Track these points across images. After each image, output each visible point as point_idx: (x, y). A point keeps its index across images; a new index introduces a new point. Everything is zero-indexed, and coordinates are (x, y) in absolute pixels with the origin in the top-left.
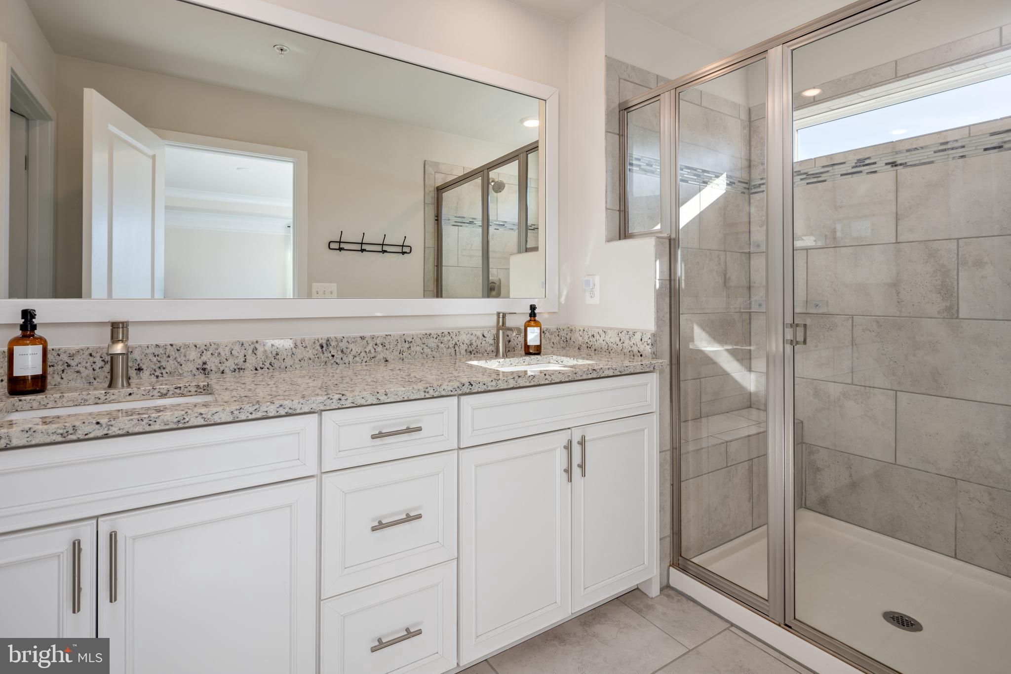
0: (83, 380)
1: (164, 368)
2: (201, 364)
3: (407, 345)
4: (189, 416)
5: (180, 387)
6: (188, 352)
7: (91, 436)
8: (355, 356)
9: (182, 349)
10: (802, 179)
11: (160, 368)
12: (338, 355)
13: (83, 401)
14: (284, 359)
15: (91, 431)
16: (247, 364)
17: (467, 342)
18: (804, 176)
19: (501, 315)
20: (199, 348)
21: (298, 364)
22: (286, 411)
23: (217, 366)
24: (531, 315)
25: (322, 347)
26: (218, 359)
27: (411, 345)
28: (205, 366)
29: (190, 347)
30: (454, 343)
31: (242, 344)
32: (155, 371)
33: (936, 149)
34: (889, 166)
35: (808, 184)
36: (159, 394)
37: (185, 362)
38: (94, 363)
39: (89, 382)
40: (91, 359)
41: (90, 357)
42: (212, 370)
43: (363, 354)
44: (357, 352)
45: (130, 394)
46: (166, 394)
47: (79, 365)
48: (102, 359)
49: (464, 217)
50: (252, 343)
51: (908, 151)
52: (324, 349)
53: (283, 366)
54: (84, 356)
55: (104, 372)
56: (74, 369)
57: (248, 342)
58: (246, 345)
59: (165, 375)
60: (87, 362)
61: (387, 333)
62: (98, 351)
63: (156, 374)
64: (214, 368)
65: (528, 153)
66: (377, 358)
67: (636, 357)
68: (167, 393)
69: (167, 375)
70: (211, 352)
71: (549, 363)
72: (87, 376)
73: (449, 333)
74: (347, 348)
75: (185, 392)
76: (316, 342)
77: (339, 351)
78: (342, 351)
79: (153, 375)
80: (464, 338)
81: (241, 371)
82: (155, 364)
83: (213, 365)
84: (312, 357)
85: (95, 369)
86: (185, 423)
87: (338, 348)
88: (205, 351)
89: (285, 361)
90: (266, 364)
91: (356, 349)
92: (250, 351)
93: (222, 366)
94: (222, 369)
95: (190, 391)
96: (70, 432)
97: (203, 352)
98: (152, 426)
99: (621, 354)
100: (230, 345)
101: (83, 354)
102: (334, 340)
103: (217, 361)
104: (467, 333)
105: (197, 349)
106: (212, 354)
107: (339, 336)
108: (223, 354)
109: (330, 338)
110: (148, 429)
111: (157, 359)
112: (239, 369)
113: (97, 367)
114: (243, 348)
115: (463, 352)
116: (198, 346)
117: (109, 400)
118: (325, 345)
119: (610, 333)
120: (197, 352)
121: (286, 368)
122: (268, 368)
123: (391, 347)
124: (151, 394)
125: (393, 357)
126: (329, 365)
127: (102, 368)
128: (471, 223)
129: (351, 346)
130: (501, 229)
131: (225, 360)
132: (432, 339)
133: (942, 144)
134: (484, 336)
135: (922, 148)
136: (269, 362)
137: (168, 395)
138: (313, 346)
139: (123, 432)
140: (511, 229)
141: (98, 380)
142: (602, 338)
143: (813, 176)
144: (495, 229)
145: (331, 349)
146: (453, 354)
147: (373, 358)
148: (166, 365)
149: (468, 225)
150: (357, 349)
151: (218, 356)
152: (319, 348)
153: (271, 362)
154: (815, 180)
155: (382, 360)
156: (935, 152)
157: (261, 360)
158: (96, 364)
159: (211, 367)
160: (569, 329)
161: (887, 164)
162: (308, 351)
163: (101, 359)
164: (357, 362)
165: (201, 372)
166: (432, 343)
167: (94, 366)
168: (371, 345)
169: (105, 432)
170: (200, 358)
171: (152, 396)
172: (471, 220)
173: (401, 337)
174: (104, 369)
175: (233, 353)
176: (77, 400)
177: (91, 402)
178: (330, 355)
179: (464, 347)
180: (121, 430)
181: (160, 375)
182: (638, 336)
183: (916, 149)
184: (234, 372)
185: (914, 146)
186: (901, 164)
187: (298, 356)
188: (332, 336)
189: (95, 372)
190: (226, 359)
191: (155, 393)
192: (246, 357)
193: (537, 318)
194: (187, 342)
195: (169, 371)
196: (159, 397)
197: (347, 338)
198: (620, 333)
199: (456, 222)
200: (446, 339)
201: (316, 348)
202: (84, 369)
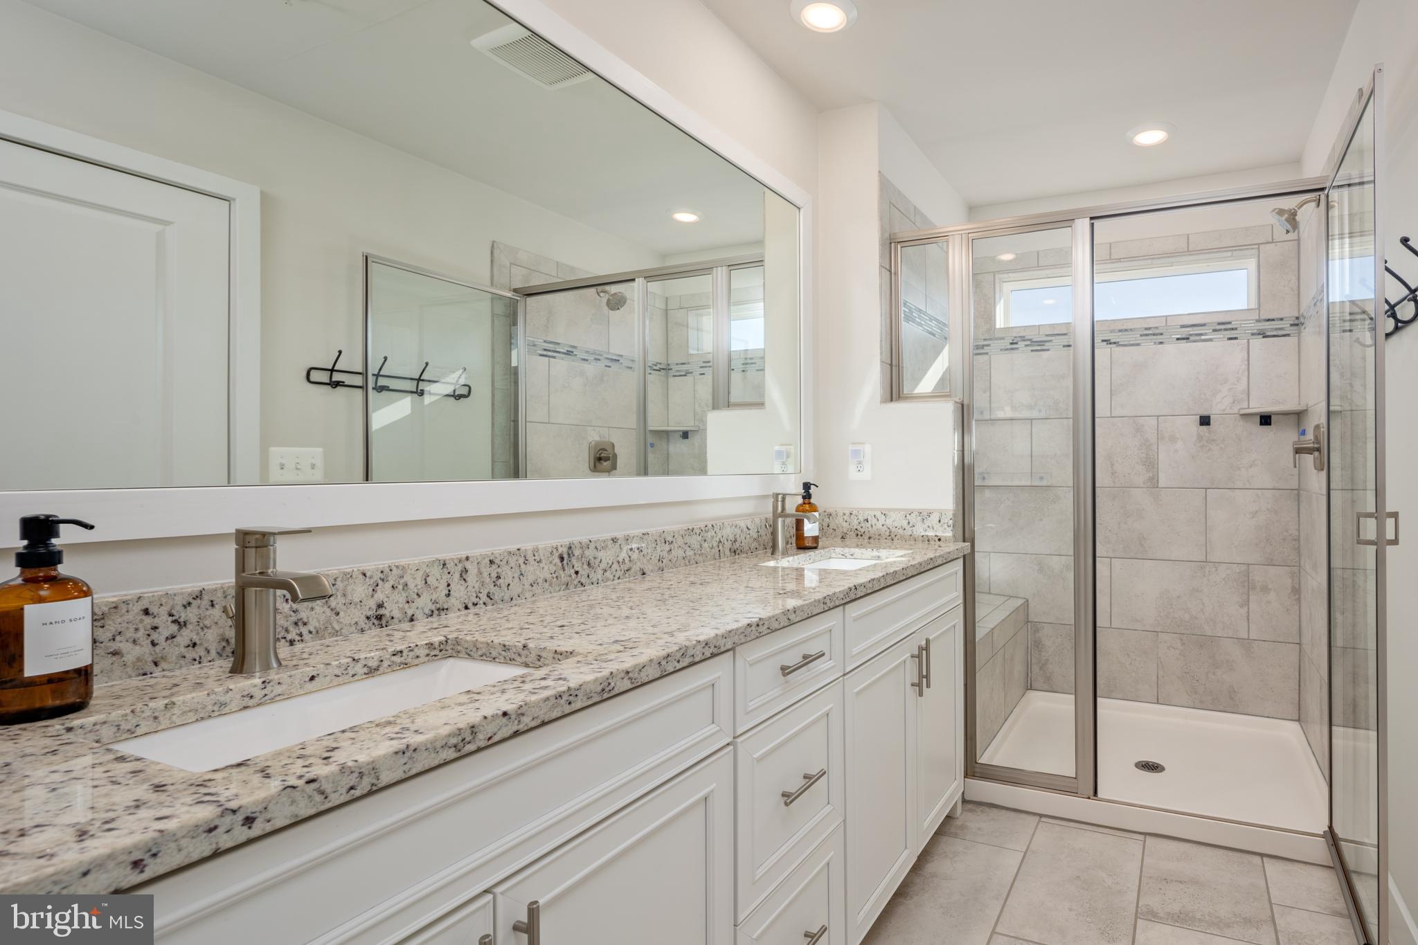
0: (129, 669)
1: (305, 624)
2: (374, 607)
3: (667, 547)
4: (614, 679)
5: (401, 652)
6: (349, 588)
7: (496, 739)
8: (605, 571)
9: (338, 583)
10: (1026, 346)
11: (296, 624)
12: (584, 571)
13: (216, 708)
14: (509, 585)
15: (496, 730)
16: (452, 600)
17: (731, 537)
18: (1028, 343)
19: (780, 497)
20: (371, 578)
21: (529, 591)
22: (711, 651)
23: (401, 609)
24: (804, 497)
25: (562, 559)
26: (404, 595)
27: (672, 546)
28: (381, 612)
29: (354, 576)
30: (718, 541)
31: (444, 565)
32: (287, 631)
33: (1142, 333)
34: (1105, 343)
35: (1032, 351)
36: (365, 670)
37: (344, 608)
38: (155, 628)
39: (142, 672)
40: (148, 621)
41: (144, 617)
42: (393, 618)
43: (615, 566)
44: (608, 564)
45: (312, 678)
46: (377, 669)
47: (118, 638)
48: (174, 618)
49: (558, 344)
50: (460, 561)
51: (1120, 331)
52: (565, 562)
53: (507, 598)
54: (130, 617)
55: (178, 645)
56: (107, 648)
57: (453, 559)
58: (450, 566)
59: (306, 636)
60: (137, 630)
61: (645, 531)
62: (164, 601)
63: (289, 637)
64: (396, 614)
65: (731, 268)
66: (633, 570)
67: (932, 542)
68: (379, 666)
69: (310, 636)
70: (391, 583)
71: (830, 558)
72: (138, 659)
73: (713, 526)
74: (595, 558)
75: (409, 660)
76: (555, 551)
77: (585, 564)
78: (589, 564)
79: (283, 640)
80: (728, 532)
81: (443, 613)
82: (286, 617)
83: (395, 607)
84: (548, 576)
85: (156, 641)
86: (610, 690)
87: (583, 559)
88: (380, 583)
89: (510, 587)
90: (480, 595)
91: (606, 556)
92: (457, 576)
93: (410, 608)
94: (410, 613)
95: (418, 657)
96: (468, 739)
97: (377, 585)
98: (573, 705)
99: (909, 540)
100: (424, 567)
101: (128, 611)
102: (579, 545)
103: (402, 599)
104: (731, 524)
105: (367, 580)
106: (393, 587)
107: (584, 539)
108: (411, 585)
109: (573, 544)
110: (568, 709)
111: (291, 607)
112: (438, 610)
113: (160, 637)
114: (446, 571)
115: (728, 552)
116: (368, 575)
117: (272, 695)
118: (565, 556)
119: (893, 516)
120: (366, 586)
121: (512, 599)
122: (484, 604)
123: (649, 551)
124: (351, 672)
125: (651, 568)
126: (571, 587)
127: (173, 637)
128: (569, 353)
129: (601, 554)
130: (615, 366)
131: (416, 597)
132: (694, 536)
133: (1146, 329)
134: (748, 528)
135: (1131, 330)
136: (485, 592)
137: (381, 669)
138: (551, 559)
139: (538, 722)
140: (628, 367)
141: (163, 665)
142: (881, 522)
143: (1037, 344)
144: (606, 366)
145: (574, 561)
146: (717, 557)
147: (627, 570)
148: (308, 618)
149: (563, 356)
150: (608, 559)
151: (403, 589)
152: (557, 561)
153: (489, 593)
154: (1039, 348)
155: (638, 572)
156: (1141, 336)
157: (474, 590)
158: (160, 630)
159: (392, 611)
160: (826, 514)
161: (1103, 341)
162: (543, 568)
163: (171, 619)
164: (608, 580)
165: (374, 624)
166: (694, 540)
167: (155, 636)
168: (625, 551)
169: (515, 728)
170: (372, 596)
171: (353, 676)
172: (569, 349)
173: (660, 536)
174: (178, 639)
175: (429, 582)
176: (204, 707)
177: (234, 706)
178: (572, 571)
179: (728, 545)
180: (536, 719)
181: (298, 638)
182: (935, 517)
183: (1126, 330)
184: (431, 615)
185: (1125, 328)
186: (1115, 343)
187: (529, 578)
188: (576, 539)
189: (158, 649)
190: (418, 594)
191: (359, 668)
192: (449, 588)
193: (812, 501)
194: (347, 568)
195: (315, 628)
196: (365, 676)
197: (595, 542)
198: (908, 515)
199: (545, 350)
200: (709, 534)
201: (554, 562)
202: (130, 645)
